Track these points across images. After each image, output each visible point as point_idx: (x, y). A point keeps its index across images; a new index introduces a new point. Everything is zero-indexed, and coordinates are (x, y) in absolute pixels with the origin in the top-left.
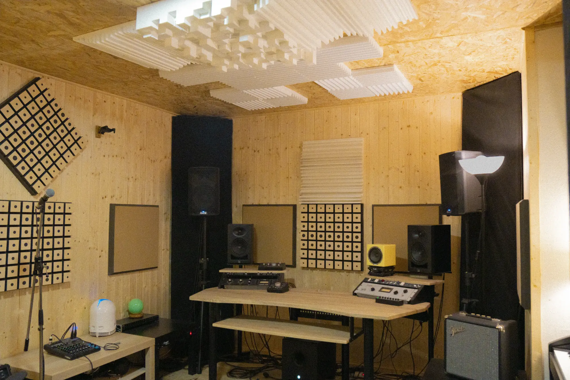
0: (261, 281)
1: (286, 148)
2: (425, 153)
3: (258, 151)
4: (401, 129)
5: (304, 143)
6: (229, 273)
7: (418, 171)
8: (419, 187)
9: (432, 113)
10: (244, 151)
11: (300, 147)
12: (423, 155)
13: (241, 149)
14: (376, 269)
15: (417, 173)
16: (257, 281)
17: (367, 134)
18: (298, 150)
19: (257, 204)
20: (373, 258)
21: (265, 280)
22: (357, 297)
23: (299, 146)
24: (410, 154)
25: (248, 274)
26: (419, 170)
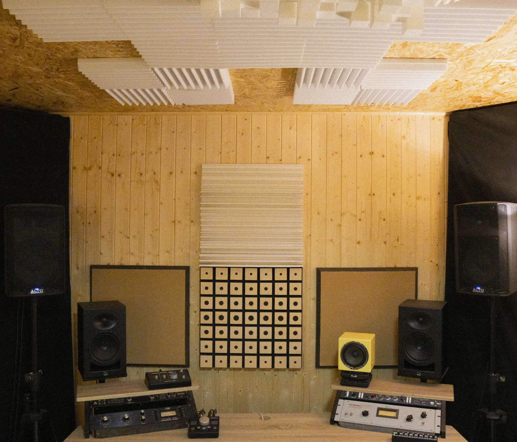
0: (161, 411)
1: (171, 173)
2: (394, 194)
3: (119, 175)
4: (361, 156)
5: (204, 167)
6: (97, 401)
7: (384, 220)
8: (385, 243)
9: (404, 137)
10: (91, 173)
11: (196, 173)
12: (392, 197)
13: (85, 168)
14: (356, 376)
15: (383, 222)
16: (155, 412)
17: (309, 160)
18: (193, 177)
19: (116, 264)
20: (351, 360)
21: (169, 408)
22: (338, 427)
23: (193, 171)
24: (374, 194)
25: (134, 399)
26: (385, 218)
